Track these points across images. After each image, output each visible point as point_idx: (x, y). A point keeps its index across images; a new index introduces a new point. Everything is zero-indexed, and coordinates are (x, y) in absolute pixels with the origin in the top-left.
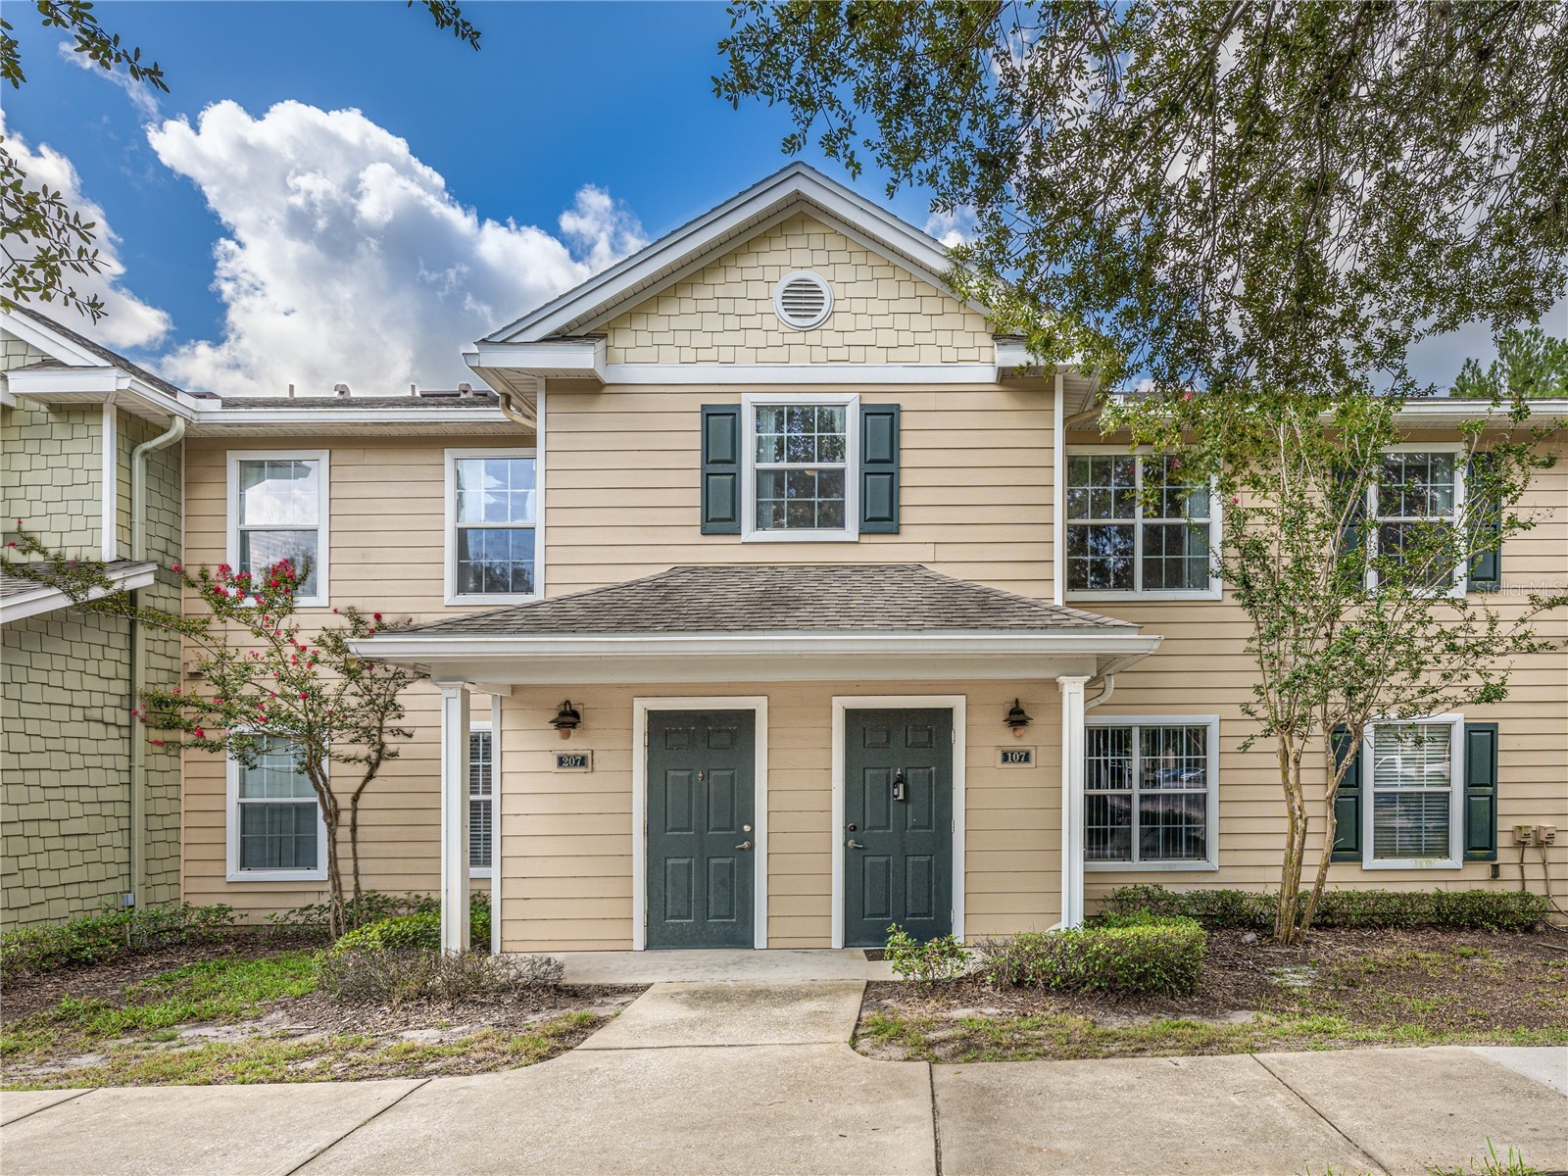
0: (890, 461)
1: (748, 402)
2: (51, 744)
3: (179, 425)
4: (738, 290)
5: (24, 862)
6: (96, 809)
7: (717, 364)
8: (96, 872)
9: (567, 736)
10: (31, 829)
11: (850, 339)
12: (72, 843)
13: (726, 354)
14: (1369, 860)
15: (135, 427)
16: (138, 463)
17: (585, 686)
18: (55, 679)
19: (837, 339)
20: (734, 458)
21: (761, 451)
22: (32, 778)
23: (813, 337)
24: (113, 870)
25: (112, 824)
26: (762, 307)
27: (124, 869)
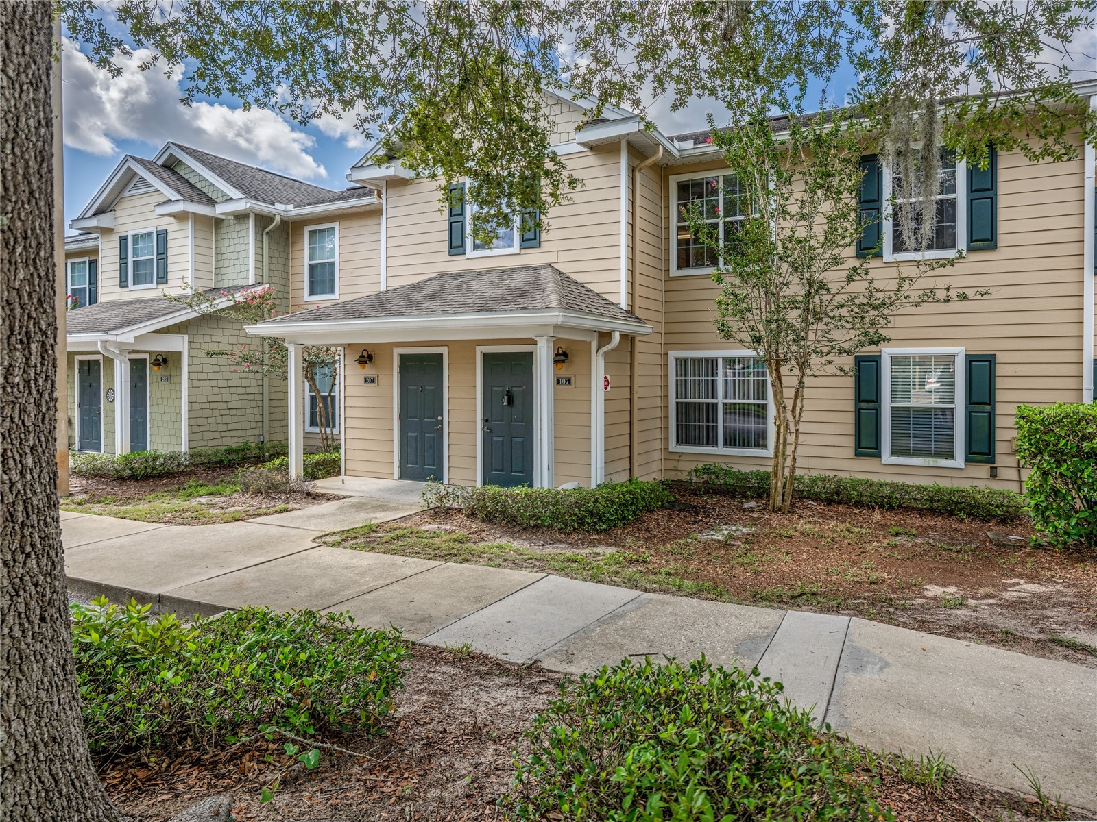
1: (468, 180)
2: (223, 368)
3: (278, 219)
5: (210, 420)
6: (245, 397)
8: (246, 425)
9: (364, 368)
10: (213, 406)
12: (233, 412)
14: (887, 457)
15: (263, 221)
16: (265, 238)
18: (225, 339)
20: (463, 212)
22: (214, 383)
24: (254, 424)
25: (254, 404)
27: (260, 424)
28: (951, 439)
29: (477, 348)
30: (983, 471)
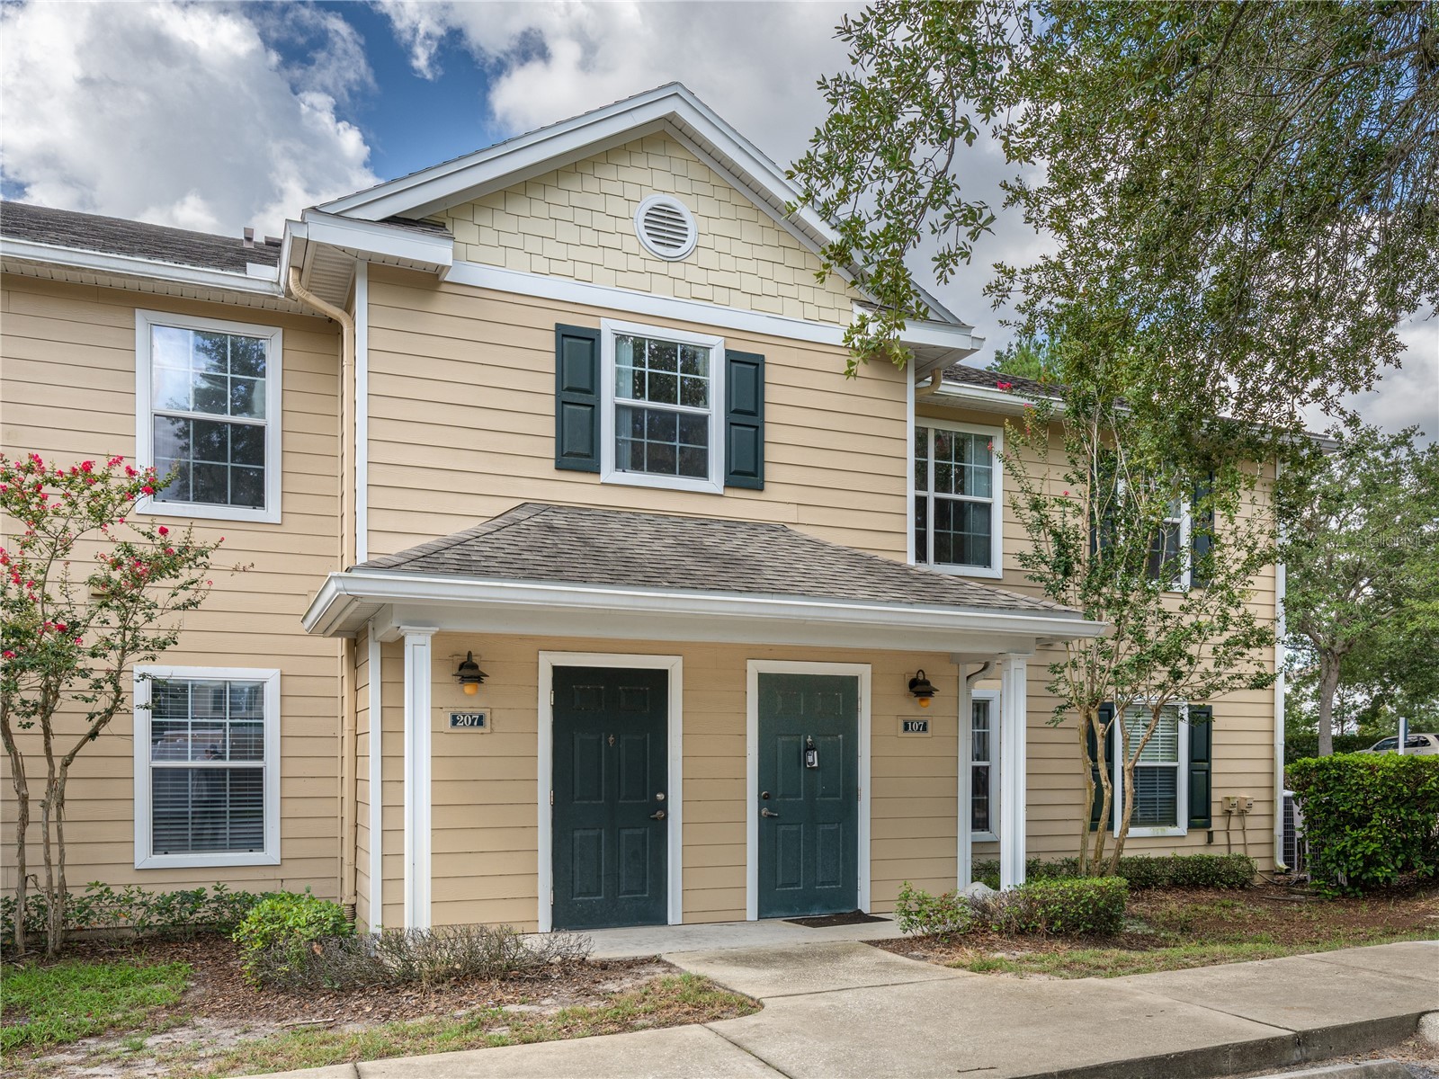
0: (754, 414)
1: (608, 328)
4: (597, 202)
7: (572, 280)
9: (476, 692)
11: (714, 278)
13: (583, 270)
17: (482, 636)
19: (699, 276)
20: (593, 388)
21: (621, 384)
23: (676, 269)
26: (623, 226)
28: (1173, 802)
29: (750, 663)
30: (1200, 837)
